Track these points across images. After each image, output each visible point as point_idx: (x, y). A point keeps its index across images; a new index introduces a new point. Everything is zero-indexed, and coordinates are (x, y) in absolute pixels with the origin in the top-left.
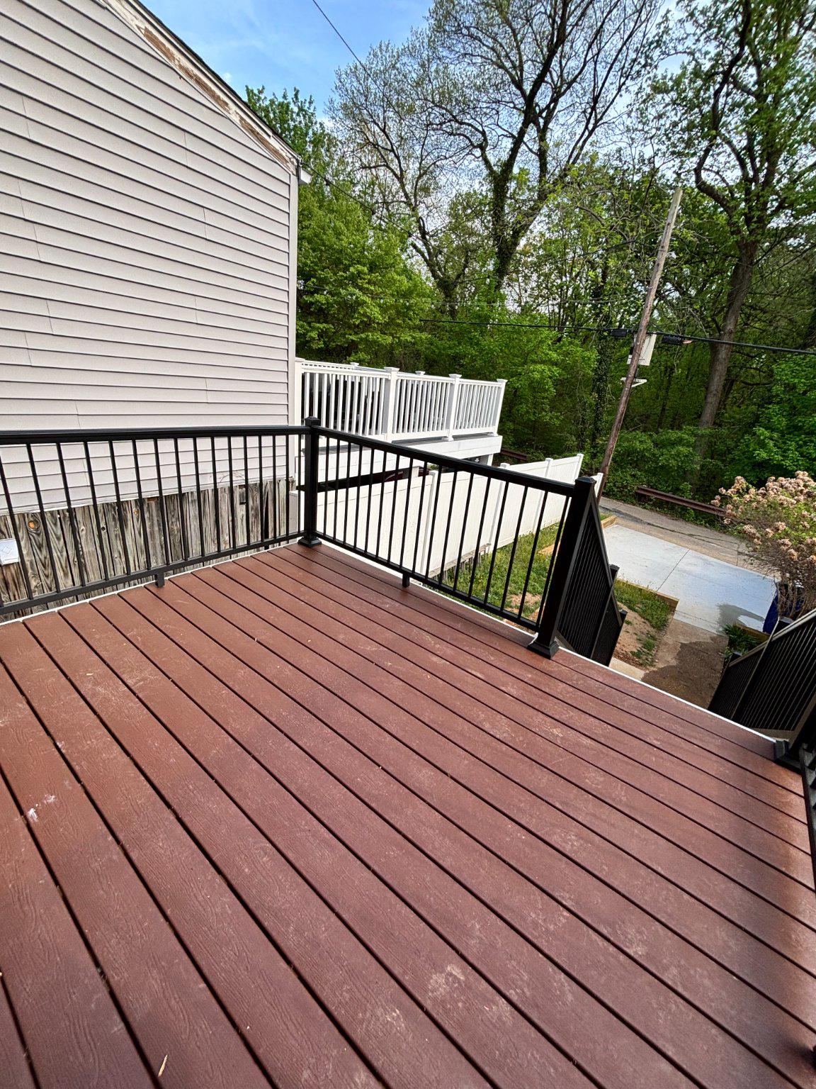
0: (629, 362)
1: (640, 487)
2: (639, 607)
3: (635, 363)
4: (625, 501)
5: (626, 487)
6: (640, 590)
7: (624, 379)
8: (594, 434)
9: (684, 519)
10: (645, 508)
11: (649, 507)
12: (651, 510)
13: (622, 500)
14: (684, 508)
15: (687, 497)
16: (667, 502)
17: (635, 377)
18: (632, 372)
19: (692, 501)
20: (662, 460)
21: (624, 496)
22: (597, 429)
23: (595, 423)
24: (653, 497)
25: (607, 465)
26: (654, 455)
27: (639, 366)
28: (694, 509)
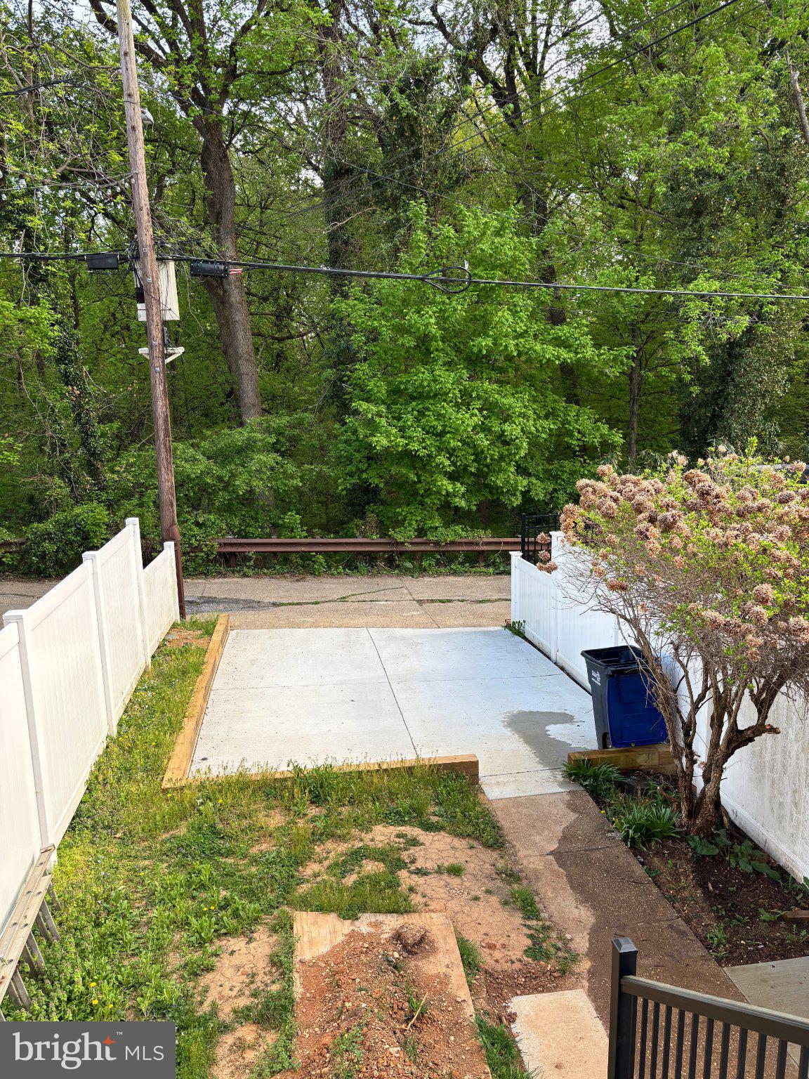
0: (142, 316)
1: (223, 541)
2: (433, 812)
3: (156, 319)
4: (206, 574)
5: (199, 549)
6: (410, 770)
7: (143, 351)
8: (90, 464)
9: (313, 574)
10: (245, 576)
11: (251, 572)
12: (257, 576)
13: (202, 573)
14: (305, 556)
15: (300, 536)
16: (275, 554)
17: (165, 345)
18: (156, 333)
19: (309, 540)
20: (241, 485)
21: (200, 565)
22: (93, 454)
23: (84, 444)
24: (251, 551)
25: (173, 524)
26: (220, 479)
27: (165, 323)
28: (320, 553)
